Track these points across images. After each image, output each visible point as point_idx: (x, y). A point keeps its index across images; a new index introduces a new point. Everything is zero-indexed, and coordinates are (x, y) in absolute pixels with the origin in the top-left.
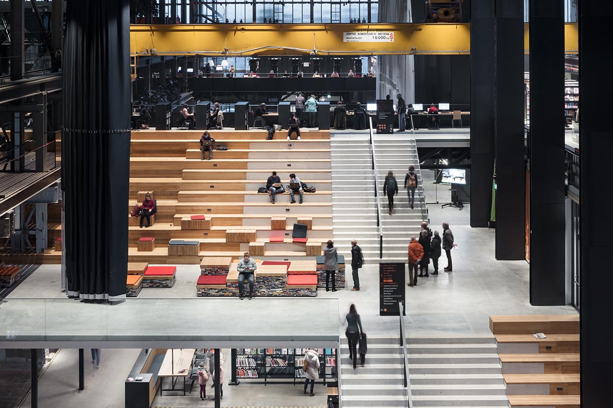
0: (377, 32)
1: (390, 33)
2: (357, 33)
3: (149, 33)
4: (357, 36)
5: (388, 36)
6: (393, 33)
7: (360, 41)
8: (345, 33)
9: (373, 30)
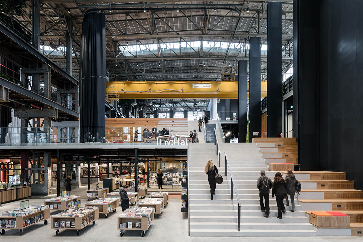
0: (205, 84)
1: (209, 84)
2: (197, 84)
3: (123, 85)
4: (197, 86)
5: (209, 86)
6: (210, 84)
7: (199, 87)
8: (193, 85)
9: (203, 84)
